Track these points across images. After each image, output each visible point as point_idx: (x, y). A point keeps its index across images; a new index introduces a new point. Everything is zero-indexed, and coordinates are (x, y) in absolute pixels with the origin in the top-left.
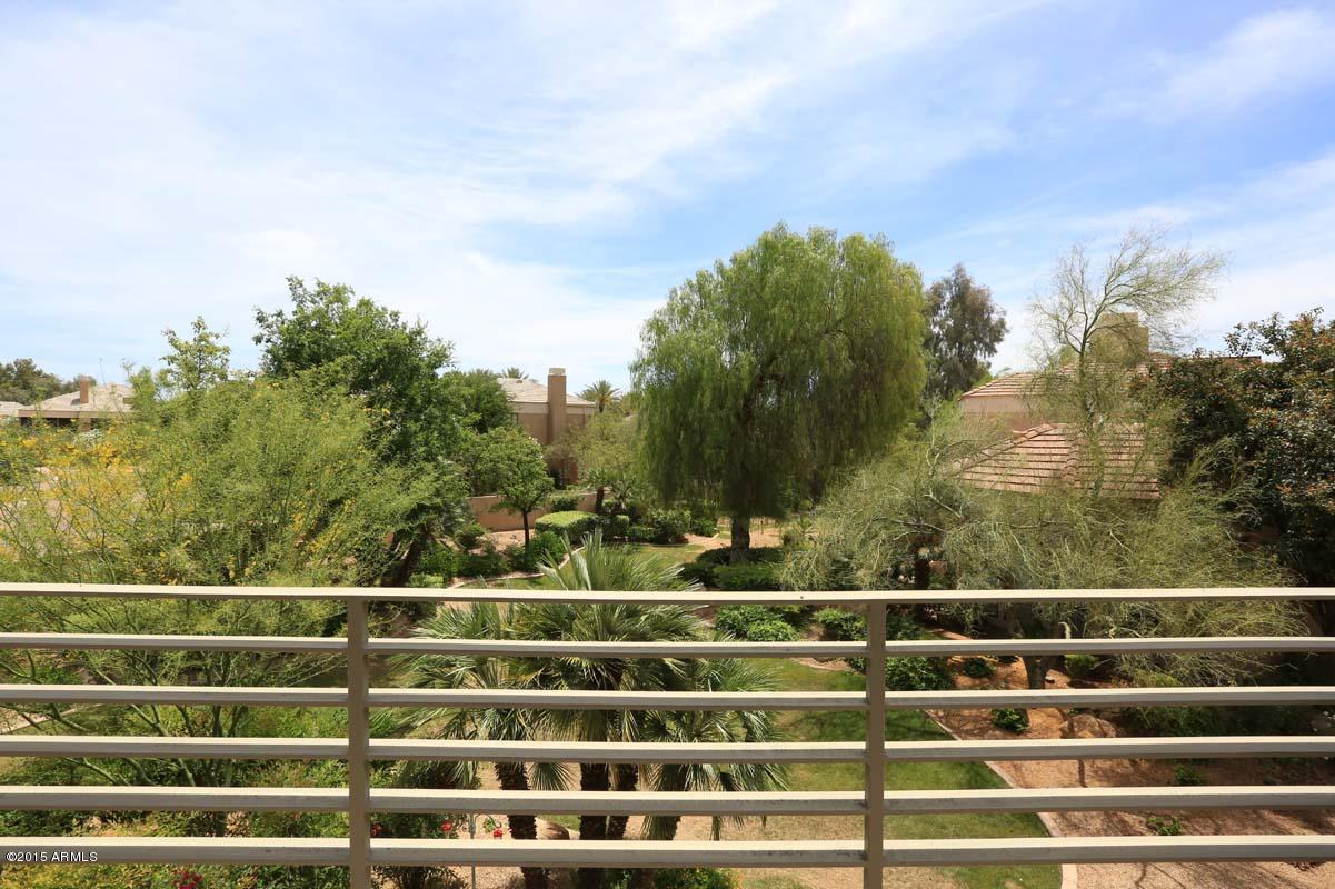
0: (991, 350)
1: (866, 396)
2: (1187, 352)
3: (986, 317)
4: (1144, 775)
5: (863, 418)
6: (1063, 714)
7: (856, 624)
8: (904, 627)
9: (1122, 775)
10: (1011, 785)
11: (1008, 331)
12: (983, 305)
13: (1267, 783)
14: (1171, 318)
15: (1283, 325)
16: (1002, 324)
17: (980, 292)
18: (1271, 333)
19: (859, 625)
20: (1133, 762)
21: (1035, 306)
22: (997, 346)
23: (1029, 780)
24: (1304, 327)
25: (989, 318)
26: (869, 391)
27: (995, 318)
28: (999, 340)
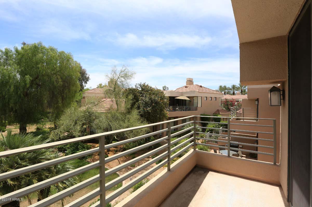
0: (86, 83)
1: (66, 91)
2: (130, 87)
3: (85, 76)
4: (128, 159)
5: (65, 96)
6: (114, 153)
7: (67, 146)
8: (80, 144)
9: (125, 160)
10: (109, 169)
11: (90, 79)
12: (85, 73)
13: (143, 154)
14: (128, 81)
15: (142, 84)
16: (88, 77)
17: (84, 70)
18: (140, 85)
19: (68, 146)
20: (125, 157)
21: (107, 76)
22: (87, 82)
23: (111, 167)
24: (144, 85)
25: (86, 76)
26: (67, 90)
27: (87, 76)
28: (88, 81)
